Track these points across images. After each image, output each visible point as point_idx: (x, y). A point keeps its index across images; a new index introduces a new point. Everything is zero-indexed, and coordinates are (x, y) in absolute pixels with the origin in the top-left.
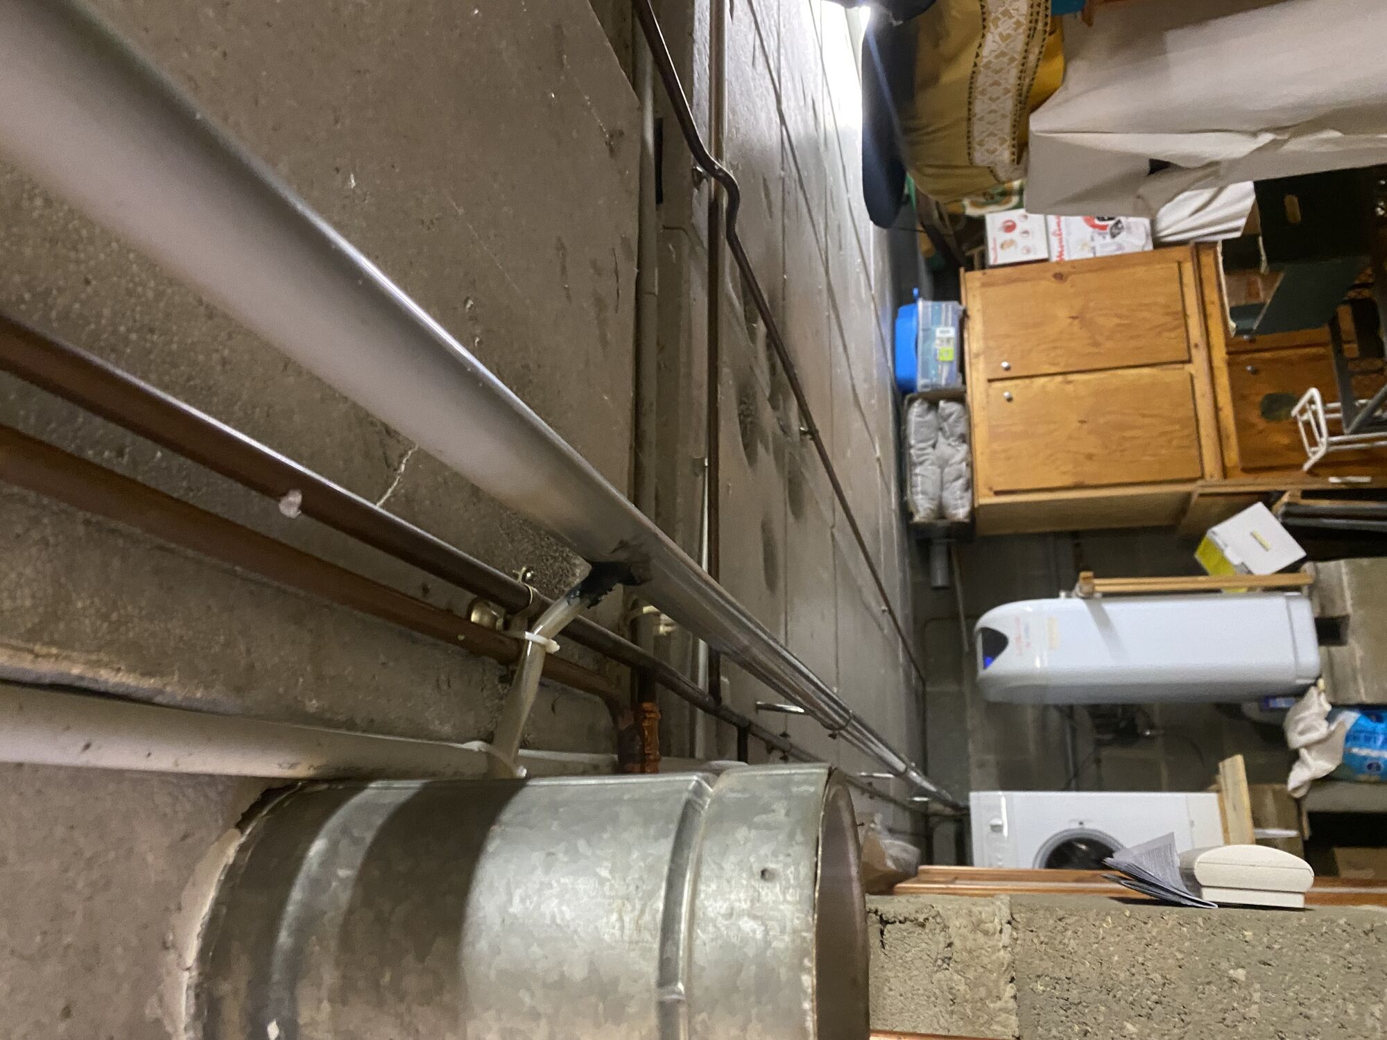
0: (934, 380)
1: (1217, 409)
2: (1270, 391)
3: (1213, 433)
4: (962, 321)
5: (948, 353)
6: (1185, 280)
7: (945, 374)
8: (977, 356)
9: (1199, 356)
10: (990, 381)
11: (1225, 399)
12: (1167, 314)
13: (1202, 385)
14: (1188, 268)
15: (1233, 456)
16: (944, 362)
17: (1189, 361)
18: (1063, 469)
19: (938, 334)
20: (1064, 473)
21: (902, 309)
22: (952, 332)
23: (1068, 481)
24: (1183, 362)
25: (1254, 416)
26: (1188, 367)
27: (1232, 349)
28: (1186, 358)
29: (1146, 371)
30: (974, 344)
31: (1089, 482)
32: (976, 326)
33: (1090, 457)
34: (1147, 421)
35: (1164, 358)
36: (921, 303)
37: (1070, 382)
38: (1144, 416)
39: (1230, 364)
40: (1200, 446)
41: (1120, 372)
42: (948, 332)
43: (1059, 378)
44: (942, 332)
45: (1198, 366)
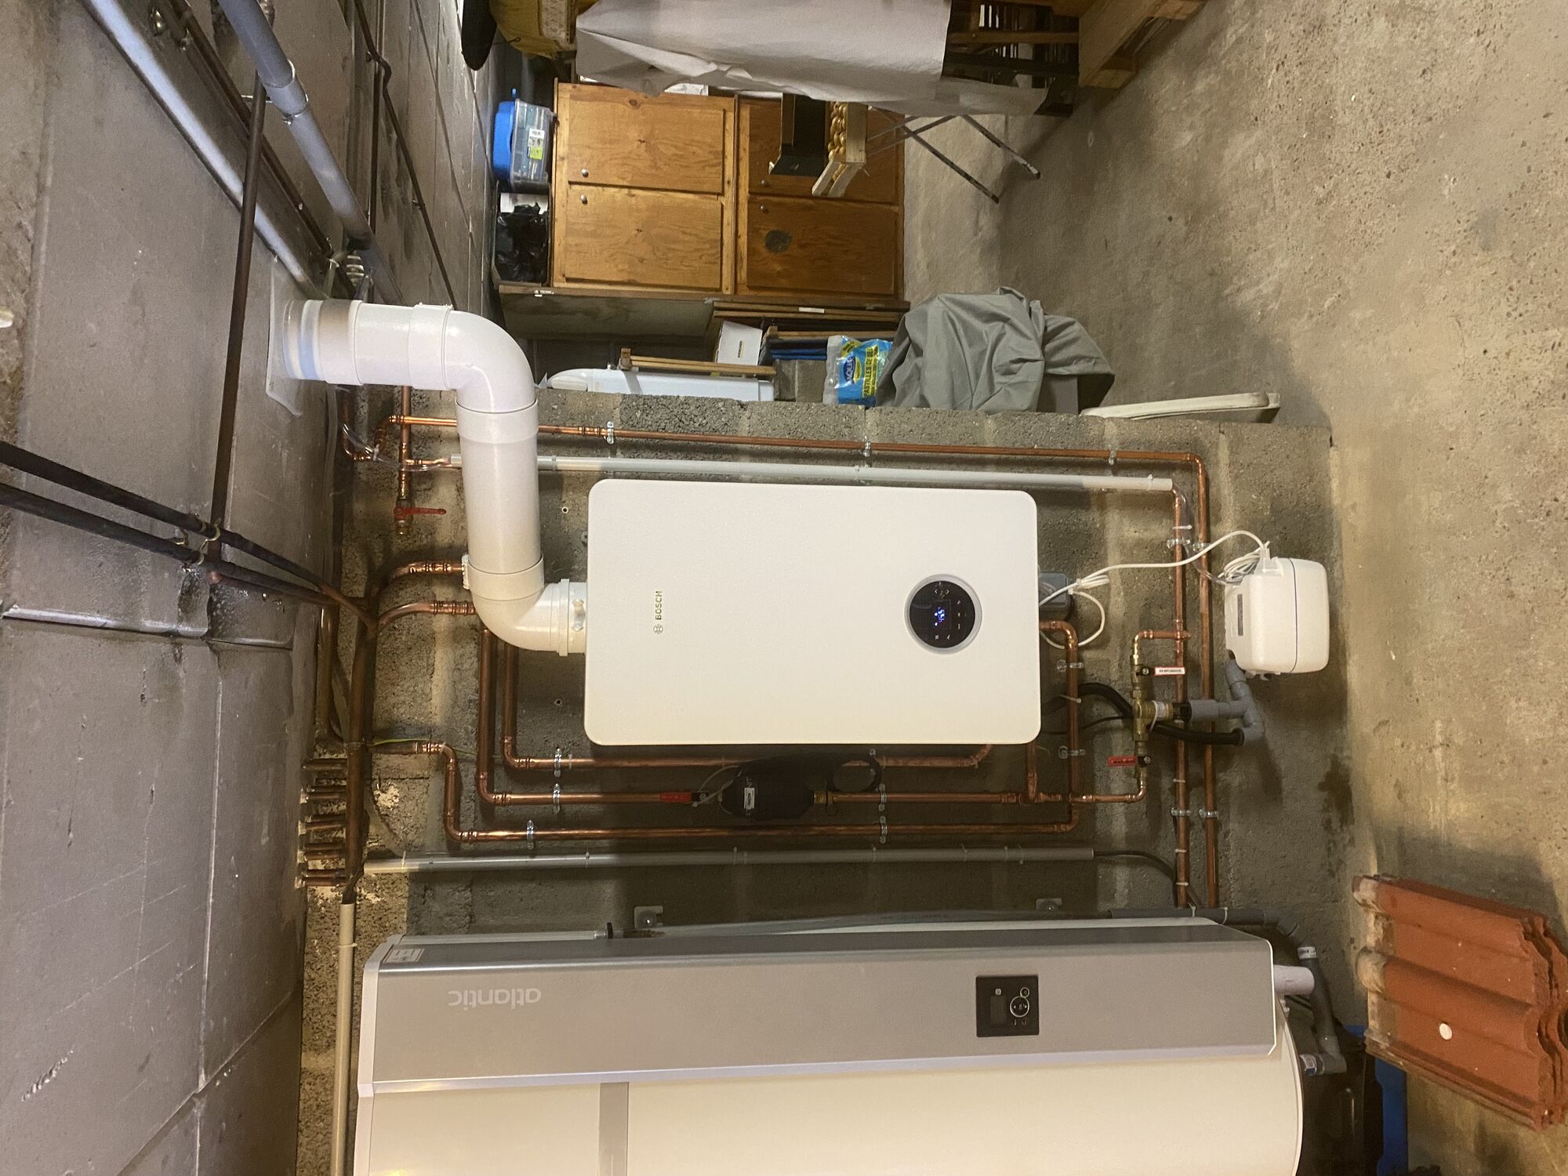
0: (525, 174)
1: (737, 236)
2: (775, 229)
3: (732, 255)
4: (553, 126)
5: (538, 152)
6: (727, 127)
7: (534, 171)
8: (563, 159)
9: (730, 191)
10: (571, 183)
11: (743, 230)
12: (711, 152)
13: (729, 215)
14: (731, 116)
15: (743, 275)
16: (533, 159)
17: (722, 194)
18: (620, 267)
19: (531, 134)
20: (621, 271)
21: (503, 105)
22: (542, 135)
23: (625, 277)
24: (718, 194)
25: (761, 246)
26: (721, 199)
27: (754, 190)
28: (720, 191)
29: (691, 196)
30: (560, 149)
31: (639, 280)
32: (564, 132)
33: (642, 261)
34: (687, 238)
35: (706, 188)
36: (518, 103)
37: (633, 196)
38: (684, 233)
39: (749, 202)
40: (722, 264)
41: (671, 194)
42: (539, 133)
43: (626, 191)
44: (535, 133)
45: (728, 200)
